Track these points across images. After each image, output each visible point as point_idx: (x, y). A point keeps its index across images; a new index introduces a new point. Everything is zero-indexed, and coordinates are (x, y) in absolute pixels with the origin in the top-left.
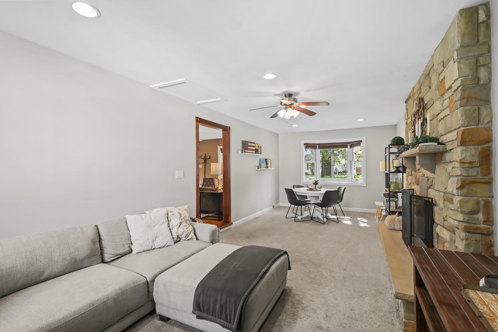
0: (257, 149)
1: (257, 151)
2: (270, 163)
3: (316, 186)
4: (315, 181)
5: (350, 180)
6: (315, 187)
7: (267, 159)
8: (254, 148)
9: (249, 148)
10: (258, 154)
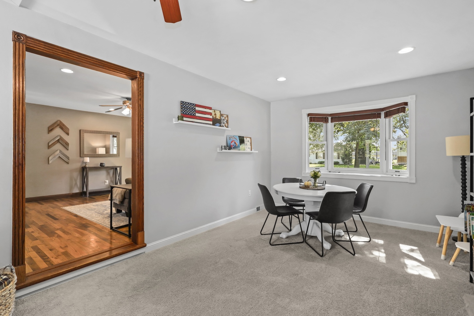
0: (219, 118)
1: (216, 122)
2: (251, 143)
3: (315, 181)
4: (313, 172)
5: (385, 171)
6: (315, 183)
7: (243, 137)
8: (211, 117)
9: (197, 115)
10: (220, 126)
